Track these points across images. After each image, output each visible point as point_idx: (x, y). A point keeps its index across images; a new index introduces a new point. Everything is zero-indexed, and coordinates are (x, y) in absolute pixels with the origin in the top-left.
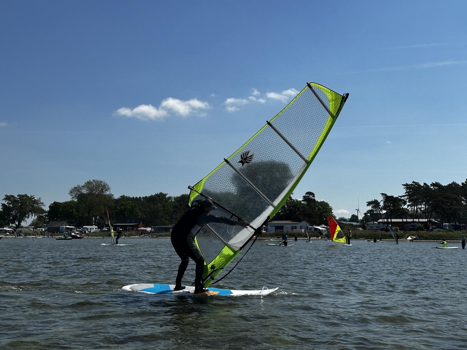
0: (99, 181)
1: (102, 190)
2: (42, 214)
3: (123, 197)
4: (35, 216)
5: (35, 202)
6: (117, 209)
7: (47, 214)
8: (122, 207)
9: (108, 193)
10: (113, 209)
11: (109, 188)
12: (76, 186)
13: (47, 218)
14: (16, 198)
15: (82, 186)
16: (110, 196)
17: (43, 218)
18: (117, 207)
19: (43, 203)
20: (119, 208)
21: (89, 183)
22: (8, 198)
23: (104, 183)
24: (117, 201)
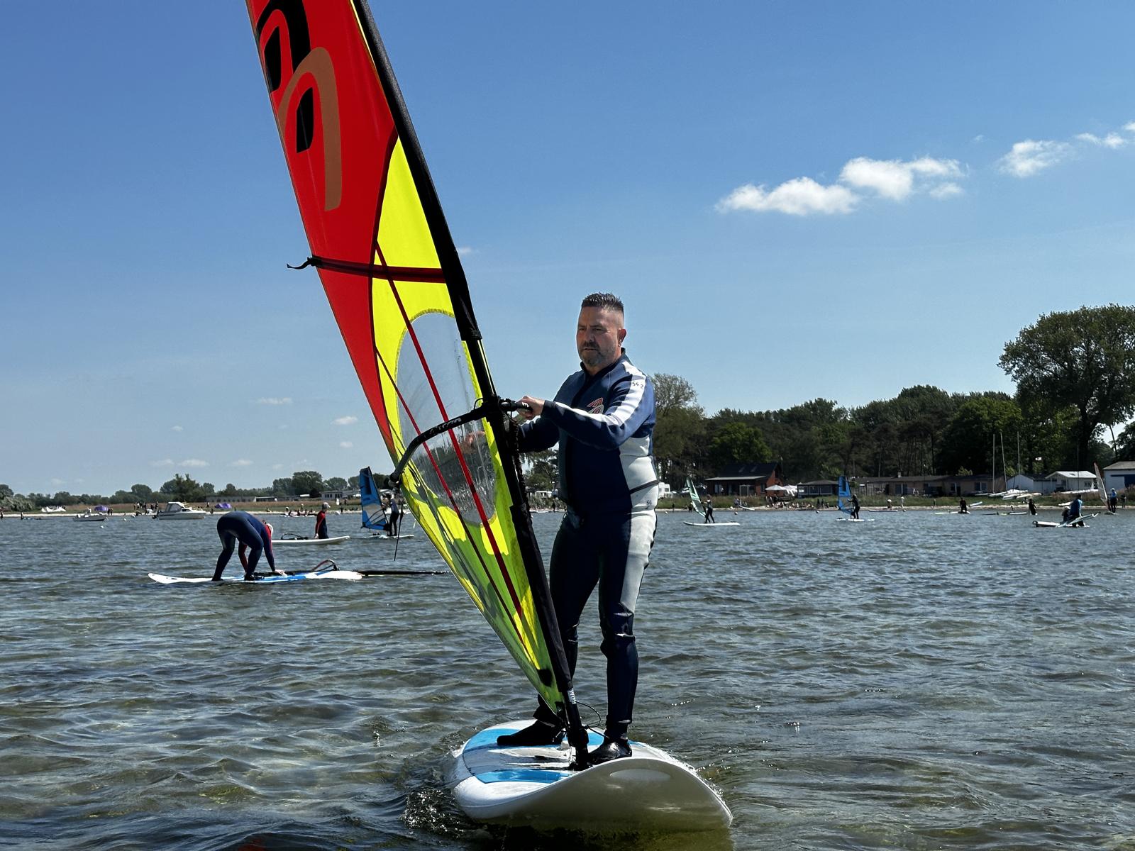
0: (670, 377)
1: (677, 397)
2: (545, 458)
3: (726, 415)
4: (529, 462)
6: (714, 442)
8: (726, 438)
9: (690, 404)
10: (702, 443)
11: (692, 394)
16: (695, 414)
17: (548, 467)
18: (712, 437)
20: (719, 441)
23: (681, 382)
24: (711, 424)
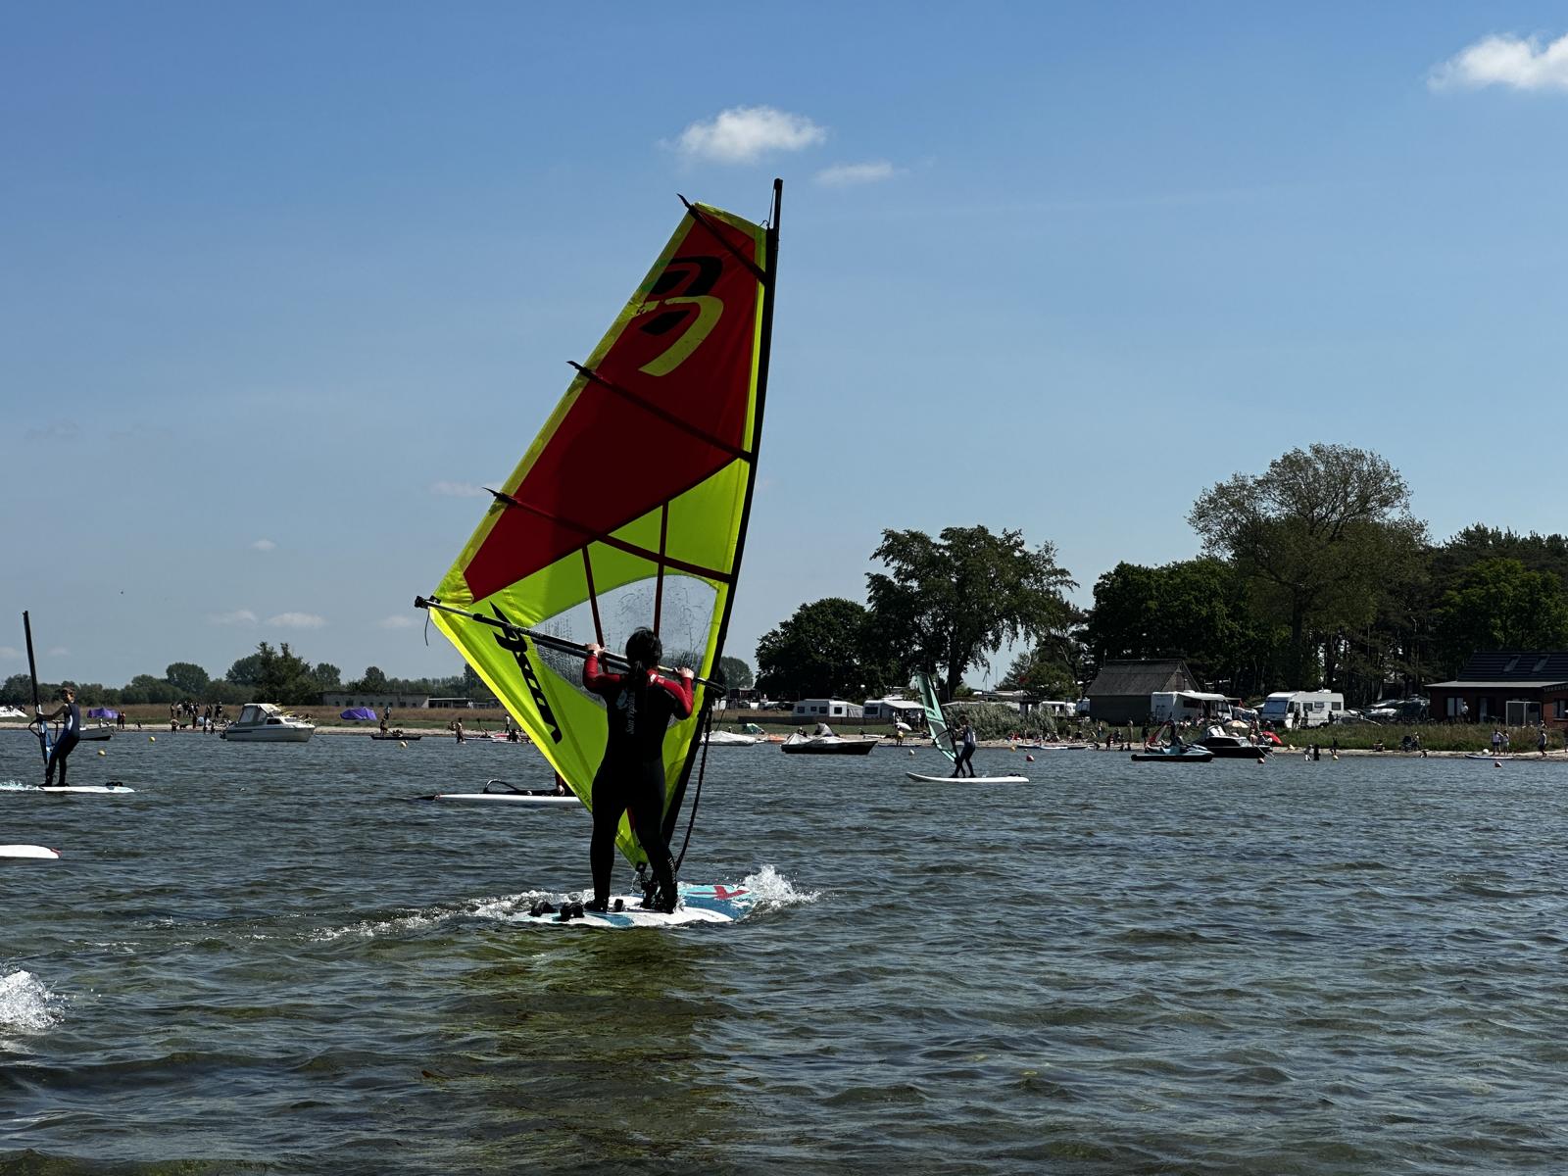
0: (1346, 453)
1: (1364, 499)
2: (1064, 627)
3: (1477, 538)
4: (1027, 635)
5: (1028, 566)
6: (1447, 603)
7: (1085, 627)
8: (1476, 593)
9: (1393, 515)
10: (1421, 601)
11: (1398, 491)
12: (1227, 481)
13: (1085, 646)
14: (935, 546)
15: (1259, 483)
16: (1406, 536)
17: (1069, 648)
18: (1443, 589)
19: (1063, 572)
20: (1458, 599)
21: (1292, 464)
22: (897, 546)
23: (1373, 464)
24: (1445, 560)
